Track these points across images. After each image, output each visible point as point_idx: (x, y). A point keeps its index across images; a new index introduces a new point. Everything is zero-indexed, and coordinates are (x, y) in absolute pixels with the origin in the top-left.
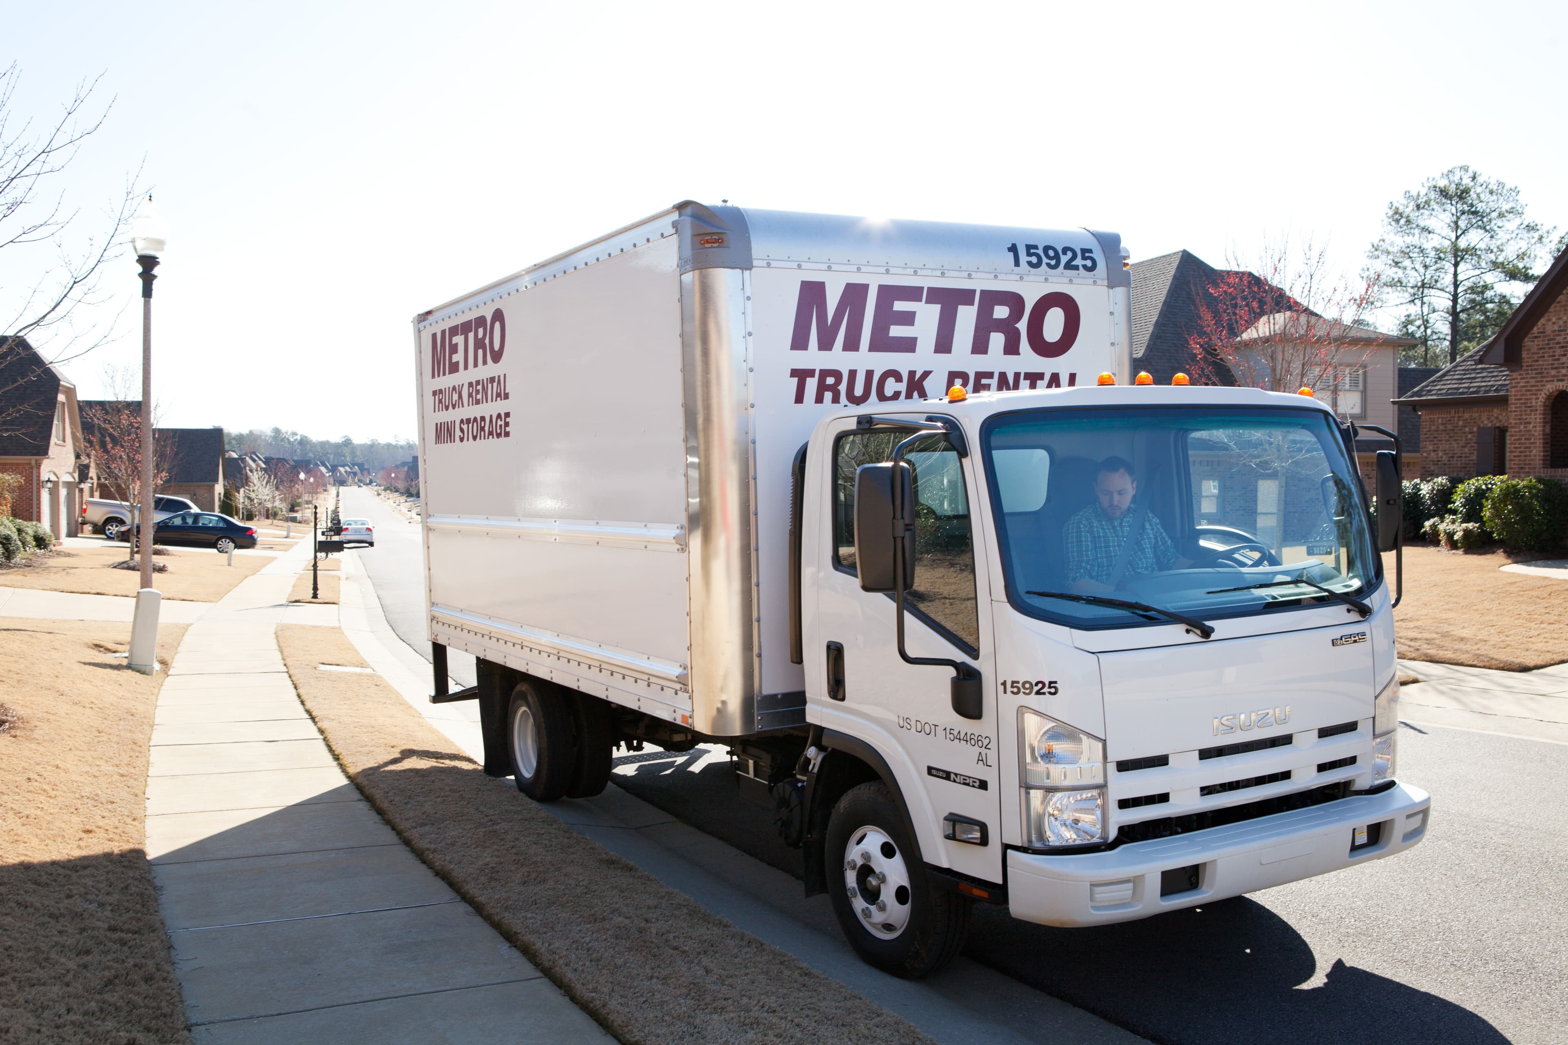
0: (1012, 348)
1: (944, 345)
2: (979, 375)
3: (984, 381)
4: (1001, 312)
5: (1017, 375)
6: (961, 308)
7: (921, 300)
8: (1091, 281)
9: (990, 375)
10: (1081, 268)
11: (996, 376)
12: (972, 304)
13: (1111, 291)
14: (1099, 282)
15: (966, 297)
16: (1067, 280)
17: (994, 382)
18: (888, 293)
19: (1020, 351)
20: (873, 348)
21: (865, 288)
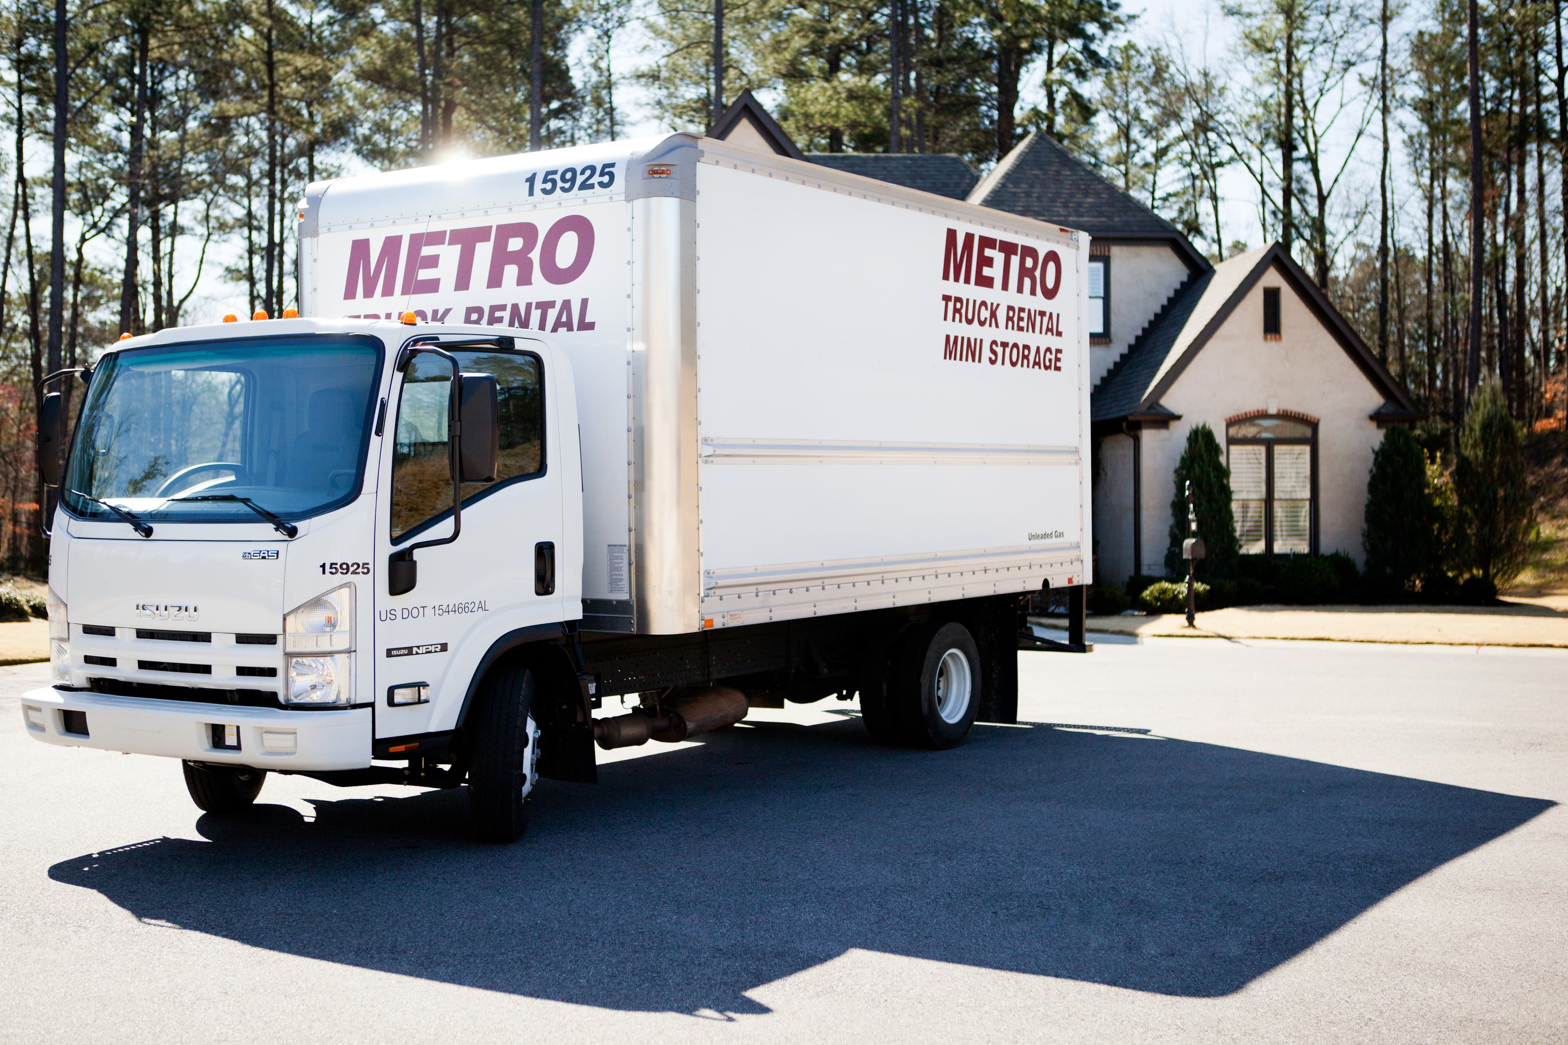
0: (524, 279)
1: (463, 282)
2: (494, 309)
3: (498, 314)
4: (515, 244)
5: (529, 306)
6: (479, 246)
7: (443, 243)
8: (607, 198)
9: (503, 308)
10: (596, 186)
11: (509, 308)
12: (488, 240)
13: (629, 205)
14: (615, 198)
15: (482, 234)
16: (581, 201)
17: (506, 315)
18: (417, 241)
19: (533, 281)
20: (405, 292)
21: (399, 239)
